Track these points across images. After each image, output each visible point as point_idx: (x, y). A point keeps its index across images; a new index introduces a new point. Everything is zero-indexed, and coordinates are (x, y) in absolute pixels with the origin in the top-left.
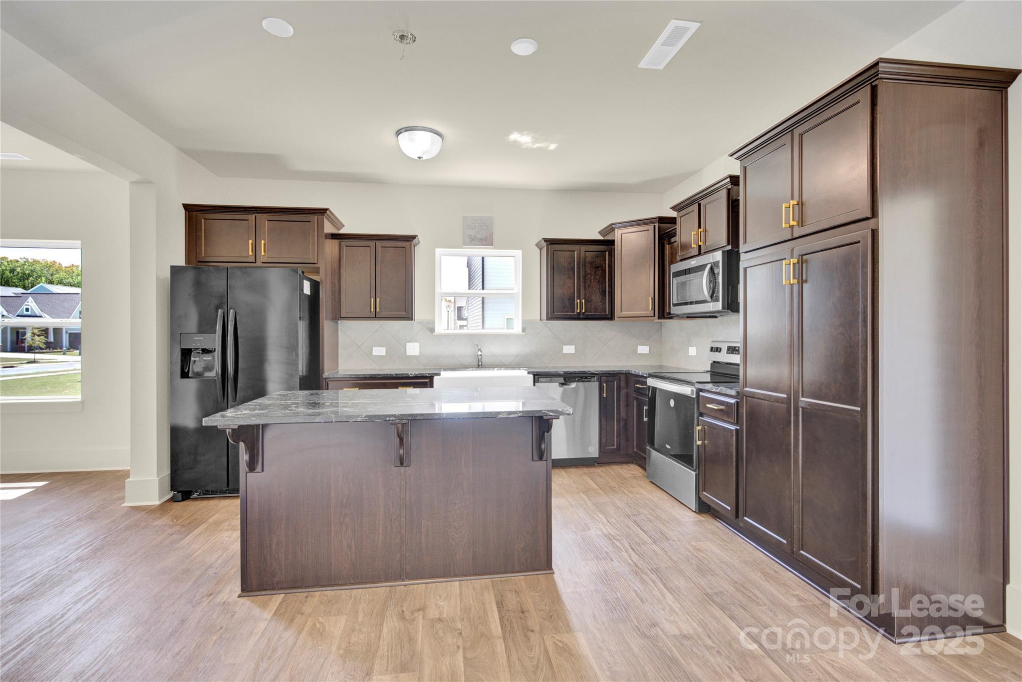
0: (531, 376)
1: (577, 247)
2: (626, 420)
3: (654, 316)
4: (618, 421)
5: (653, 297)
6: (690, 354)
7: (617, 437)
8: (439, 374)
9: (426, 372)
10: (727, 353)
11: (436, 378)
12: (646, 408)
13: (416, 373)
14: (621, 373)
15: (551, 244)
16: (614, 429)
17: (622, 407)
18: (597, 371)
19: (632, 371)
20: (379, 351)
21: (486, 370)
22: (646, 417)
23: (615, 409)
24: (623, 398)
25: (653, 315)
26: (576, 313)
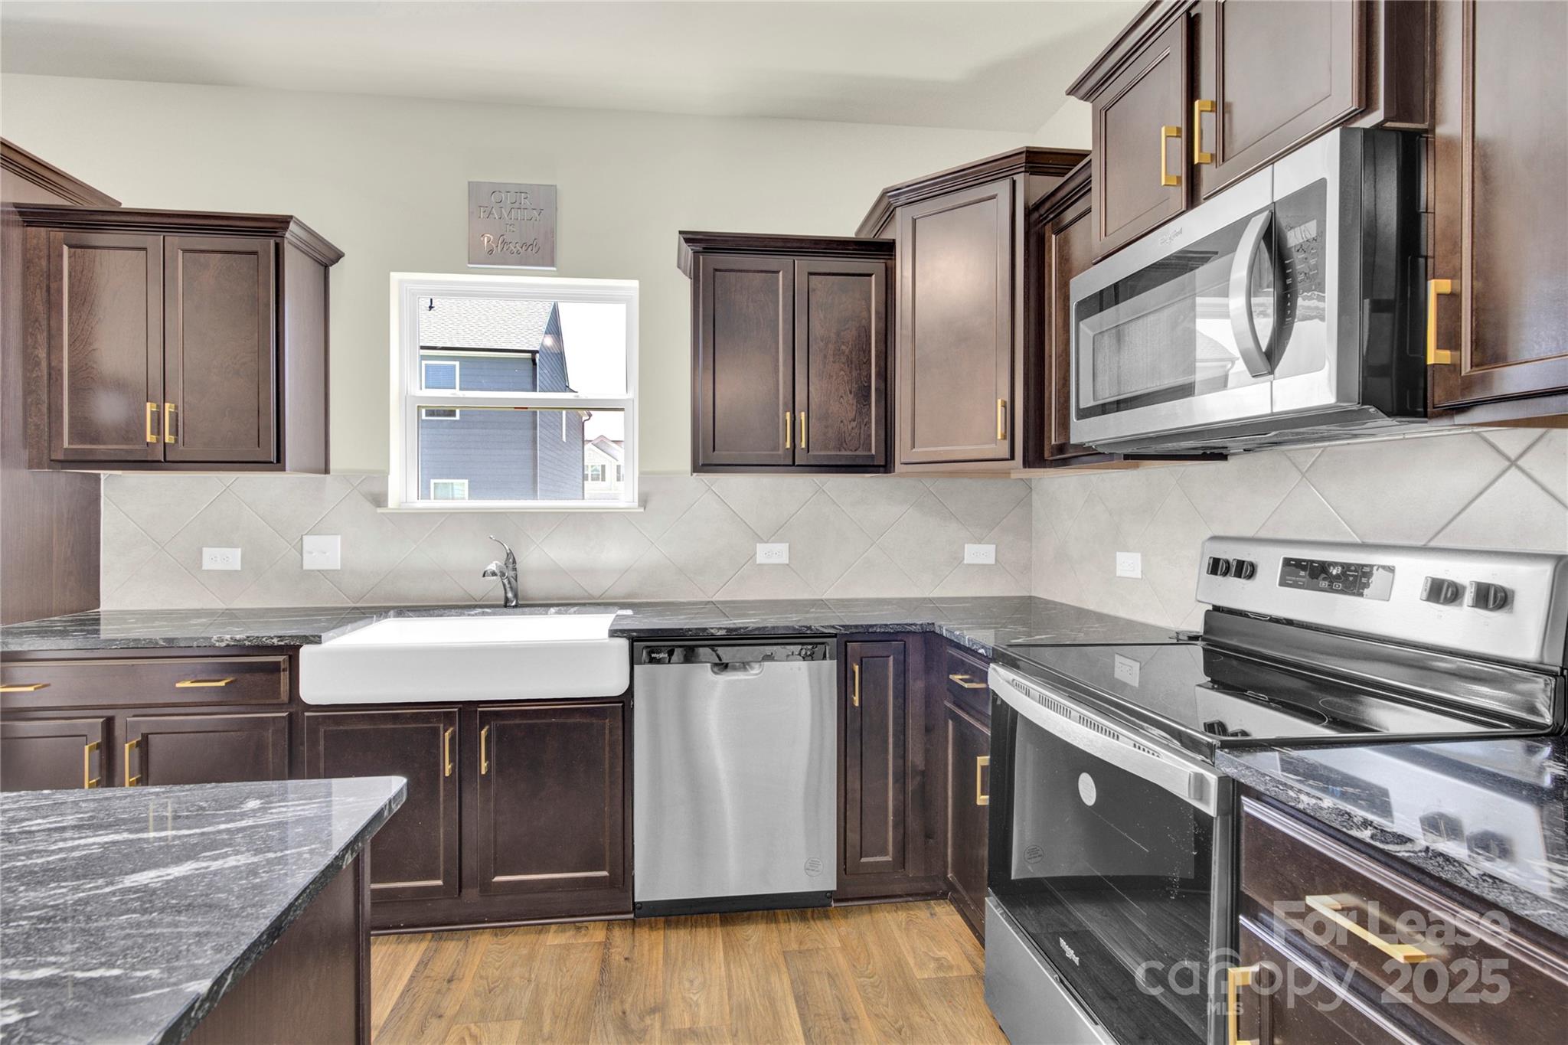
0: (623, 643)
1: (786, 260)
2: (923, 773)
3: (1012, 457)
4: (901, 777)
5: (1007, 399)
6: (1119, 573)
7: (895, 827)
8: (316, 640)
9: (271, 632)
10: (1281, 584)
11: (306, 652)
12: (983, 760)
13: (238, 637)
14: (909, 632)
15: (707, 250)
16: (886, 802)
17: (910, 733)
18: (833, 627)
19: (941, 627)
20: (222, 559)
21: (523, 614)
22: (983, 794)
23: (891, 740)
24: (915, 707)
25: (1008, 456)
26: (781, 452)
